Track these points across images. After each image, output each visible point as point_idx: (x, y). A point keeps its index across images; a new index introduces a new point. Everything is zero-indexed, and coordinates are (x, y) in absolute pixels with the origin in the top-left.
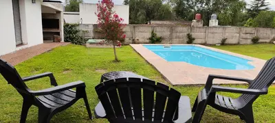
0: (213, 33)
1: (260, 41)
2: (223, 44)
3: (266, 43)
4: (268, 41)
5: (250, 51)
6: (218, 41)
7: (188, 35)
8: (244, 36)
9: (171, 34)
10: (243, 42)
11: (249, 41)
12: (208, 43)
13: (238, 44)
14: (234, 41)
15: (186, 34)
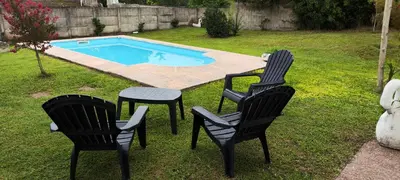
0: (126, 16)
1: (180, 23)
2: (141, 30)
3: (185, 26)
4: (187, 23)
5: (176, 38)
6: (134, 27)
7: (94, 20)
8: (163, 18)
9: (68, 21)
10: (163, 26)
11: (169, 25)
12: (123, 30)
13: (157, 30)
14: (152, 26)
15: (89, 19)
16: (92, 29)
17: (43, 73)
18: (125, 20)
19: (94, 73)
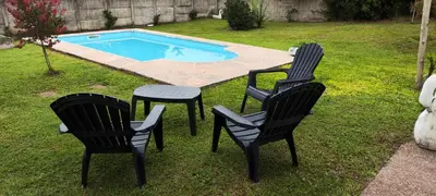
1: (199, 15)
2: (157, 23)
3: (204, 17)
4: (206, 15)
5: (194, 31)
6: (148, 19)
7: (105, 12)
8: (179, 10)
9: (77, 13)
10: (180, 18)
11: (186, 17)
12: (136, 23)
13: (174, 22)
14: (168, 18)
15: (101, 11)
16: (103, 23)
17: (51, 69)
18: (138, 11)
19: (106, 70)
